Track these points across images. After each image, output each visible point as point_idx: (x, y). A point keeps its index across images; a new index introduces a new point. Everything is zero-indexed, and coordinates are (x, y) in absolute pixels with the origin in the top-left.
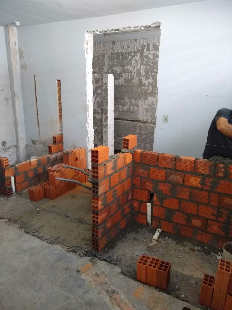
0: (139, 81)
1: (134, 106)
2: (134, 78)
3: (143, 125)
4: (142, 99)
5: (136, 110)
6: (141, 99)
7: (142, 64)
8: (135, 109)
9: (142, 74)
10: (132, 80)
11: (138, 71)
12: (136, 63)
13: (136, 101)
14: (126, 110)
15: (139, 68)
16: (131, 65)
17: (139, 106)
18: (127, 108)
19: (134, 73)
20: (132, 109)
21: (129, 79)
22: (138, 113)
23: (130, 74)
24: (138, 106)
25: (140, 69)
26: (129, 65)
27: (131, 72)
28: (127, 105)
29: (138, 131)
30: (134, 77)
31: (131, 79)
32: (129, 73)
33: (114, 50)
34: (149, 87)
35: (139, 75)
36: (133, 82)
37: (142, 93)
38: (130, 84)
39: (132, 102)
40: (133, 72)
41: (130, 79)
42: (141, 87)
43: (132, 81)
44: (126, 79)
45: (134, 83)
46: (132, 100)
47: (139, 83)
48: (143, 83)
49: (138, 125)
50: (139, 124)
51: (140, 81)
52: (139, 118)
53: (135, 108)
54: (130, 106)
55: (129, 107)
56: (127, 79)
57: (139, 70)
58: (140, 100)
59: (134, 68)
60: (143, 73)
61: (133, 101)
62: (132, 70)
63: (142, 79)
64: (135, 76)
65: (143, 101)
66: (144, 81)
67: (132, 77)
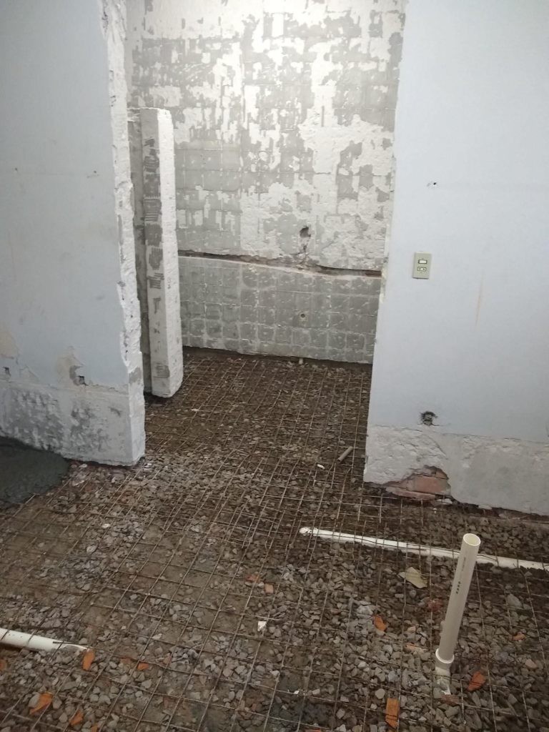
0: (238, 134)
1: (224, 212)
2: (224, 127)
3: (256, 268)
4: (252, 189)
5: (233, 223)
6: (247, 191)
7: (247, 81)
8: (230, 221)
9: (247, 112)
10: (217, 131)
11: (233, 103)
12: (227, 78)
13: (233, 195)
14: (199, 222)
15: (238, 93)
16: (212, 82)
17: (242, 212)
18: (204, 220)
19: (223, 109)
20: (218, 219)
21: (204, 127)
22: (239, 232)
23: (208, 112)
24: (238, 212)
25: (240, 97)
26: (206, 84)
27: (213, 106)
28: (203, 209)
29: (241, 287)
30: (221, 120)
31: (213, 129)
32: (204, 107)
33: (151, 32)
34: (271, 153)
35: (240, 117)
36: (219, 138)
37: (250, 172)
38: (211, 145)
39: (219, 199)
40: (218, 104)
41: (208, 128)
42: (247, 152)
43: (215, 136)
44: (196, 128)
45: (223, 141)
46: (219, 193)
47: (239, 142)
48: (254, 142)
49: (241, 271)
50: (244, 266)
51: (243, 133)
52: (244, 248)
53: (230, 217)
54: (213, 211)
55: (209, 215)
56: (200, 127)
57: (237, 99)
58: (244, 195)
59: (223, 93)
60: (252, 110)
61: (223, 197)
62: (216, 101)
63: (248, 130)
64: (227, 118)
65: (255, 196)
66: (255, 134)
67: (217, 123)
